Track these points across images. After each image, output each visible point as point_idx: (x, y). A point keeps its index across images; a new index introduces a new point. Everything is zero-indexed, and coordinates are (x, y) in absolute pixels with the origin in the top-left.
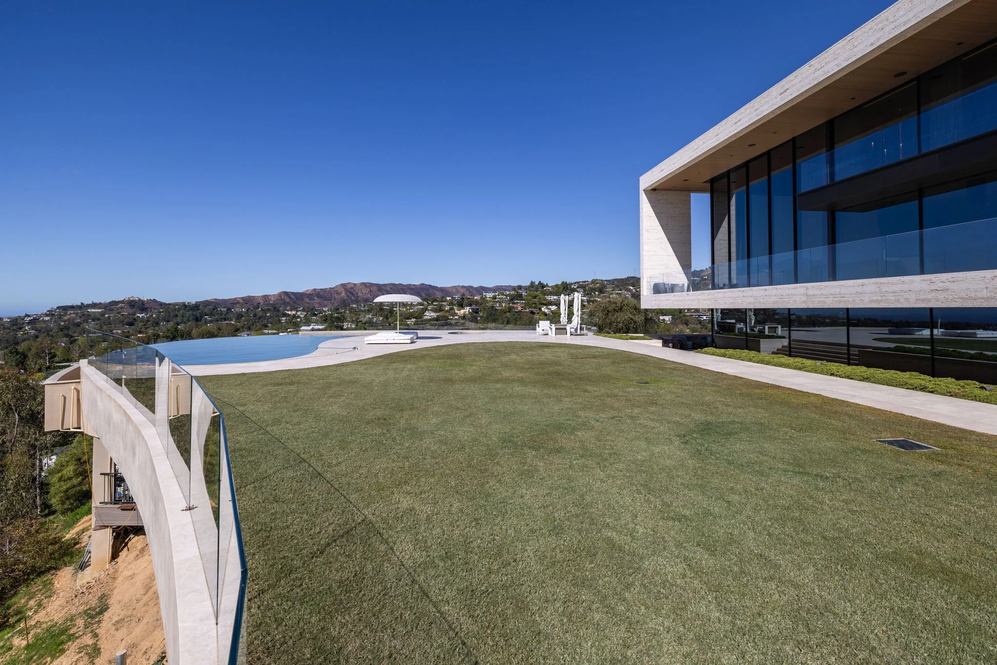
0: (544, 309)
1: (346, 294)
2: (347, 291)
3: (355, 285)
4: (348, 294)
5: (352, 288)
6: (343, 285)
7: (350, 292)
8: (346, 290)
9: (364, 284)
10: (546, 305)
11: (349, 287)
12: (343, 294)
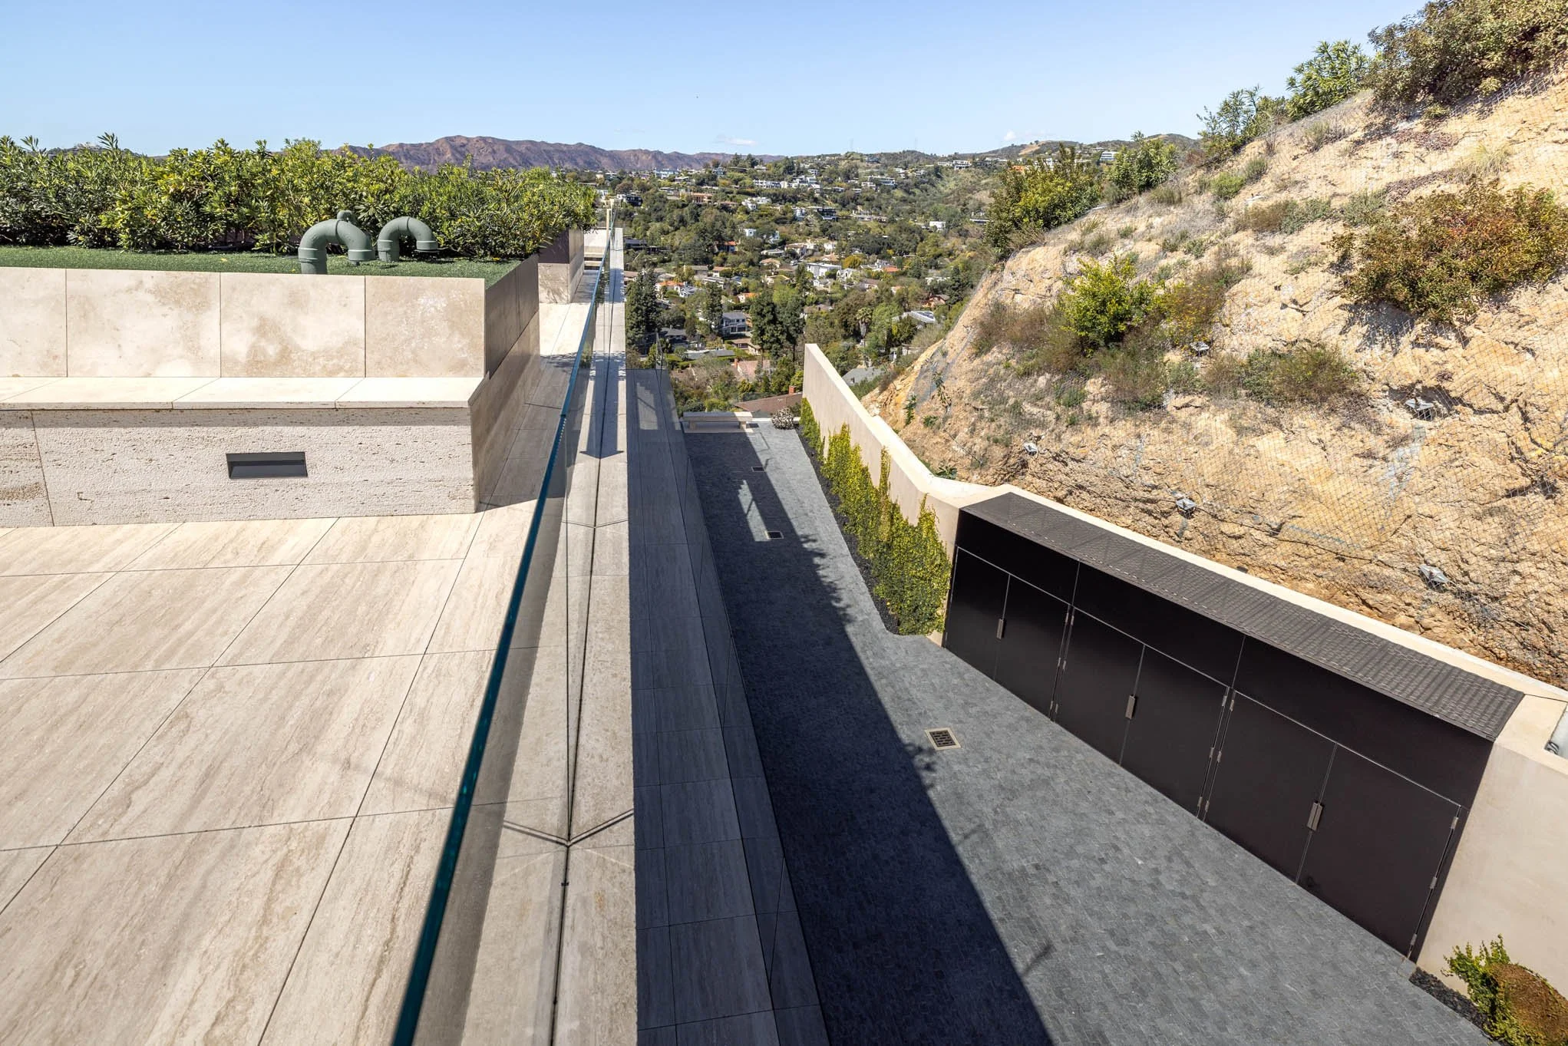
0: (747, 202)
1: (453, 154)
2: (456, 149)
3: (468, 139)
4: (458, 156)
5: (463, 146)
6: (449, 140)
7: (460, 152)
8: (454, 148)
9: (484, 139)
10: (753, 195)
11: (458, 142)
12: (449, 155)
